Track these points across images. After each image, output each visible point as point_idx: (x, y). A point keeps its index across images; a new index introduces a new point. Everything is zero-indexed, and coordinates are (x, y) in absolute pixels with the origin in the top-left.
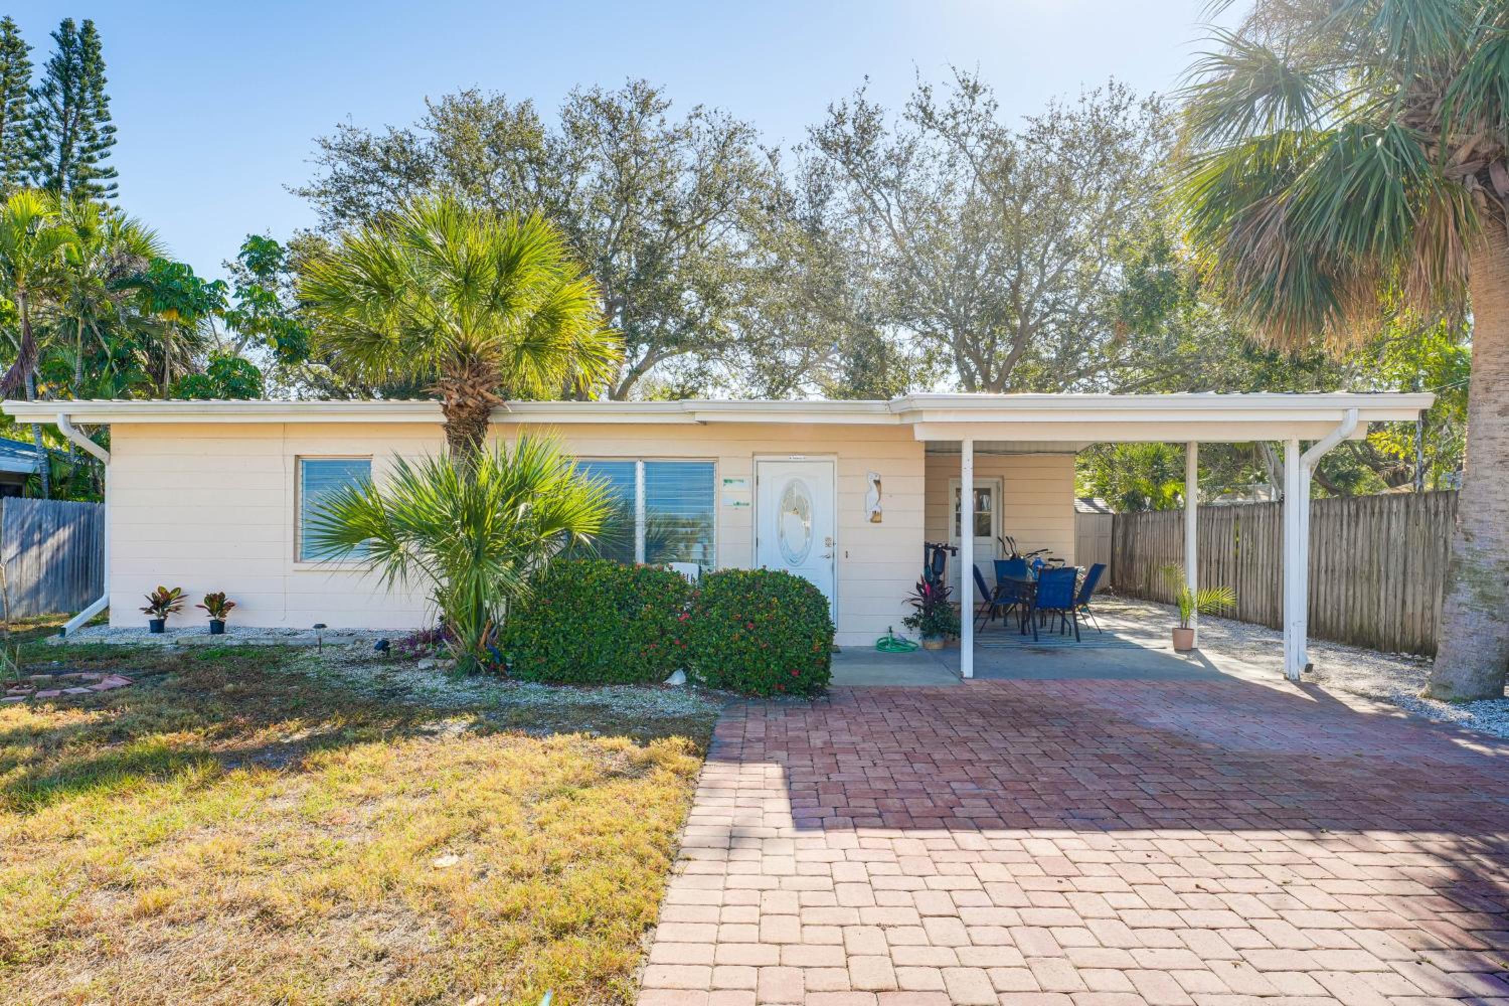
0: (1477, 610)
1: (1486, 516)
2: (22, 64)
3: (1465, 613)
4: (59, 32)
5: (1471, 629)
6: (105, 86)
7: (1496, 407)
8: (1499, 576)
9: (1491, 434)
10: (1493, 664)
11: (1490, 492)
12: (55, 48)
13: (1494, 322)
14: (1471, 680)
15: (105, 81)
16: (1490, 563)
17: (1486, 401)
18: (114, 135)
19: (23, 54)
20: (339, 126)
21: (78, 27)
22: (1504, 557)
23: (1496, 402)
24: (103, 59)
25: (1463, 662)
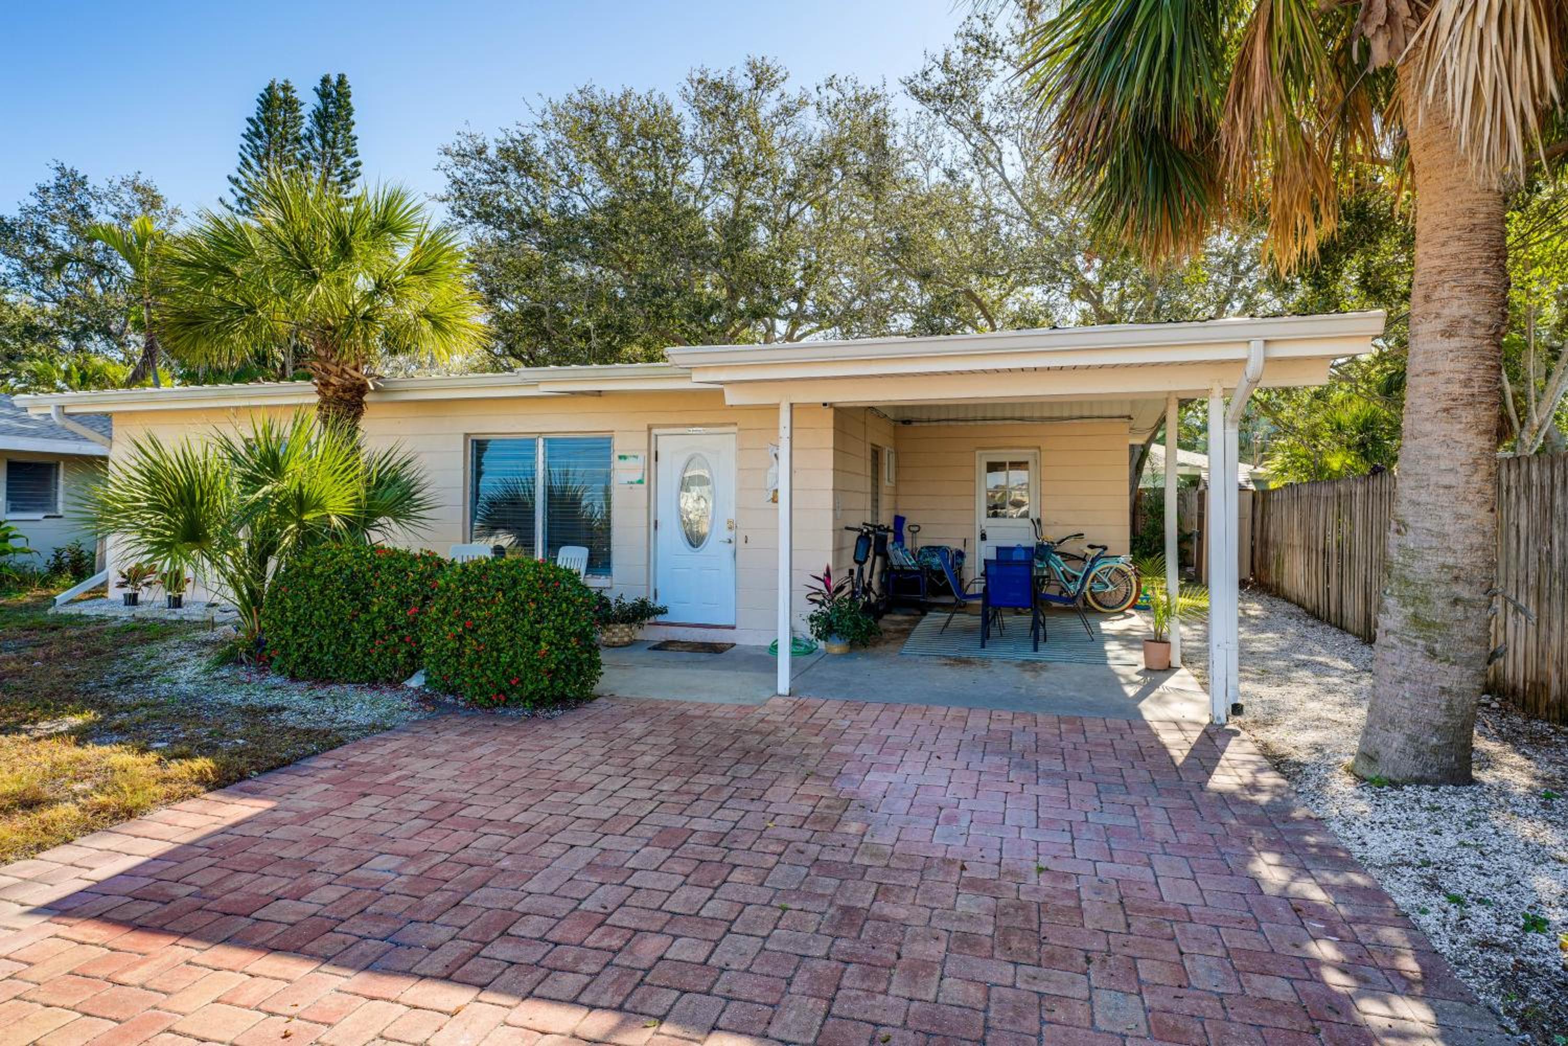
0: (1409, 642)
1: (1424, 497)
2: (295, 118)
3: (1394, 647)
4: (319, 87)
5: (1400, 671)
6: (353, 128)
7: (1439, 325)
8: (1443, 589)
9: (1430, 367)
10: (1438, 729)
11: (1430, 458)
12: (317, 101)
13: (1435, 193)
14: (1403, 751)
15: (353, 124)
16: (1427, 568)
17: (1425, 316)
18: (360, 169)
19: (297, 110)
20: (459, 134)
21: (334, 80)
22: (1451, 561)
23: (1438, 316)
24: (353, 105)
25: (1392, 722)
